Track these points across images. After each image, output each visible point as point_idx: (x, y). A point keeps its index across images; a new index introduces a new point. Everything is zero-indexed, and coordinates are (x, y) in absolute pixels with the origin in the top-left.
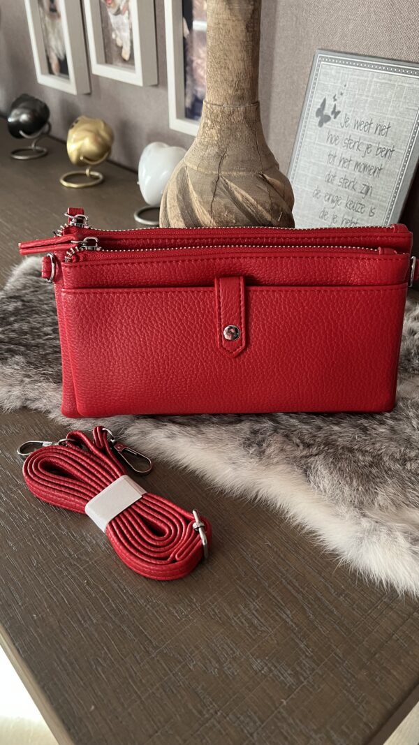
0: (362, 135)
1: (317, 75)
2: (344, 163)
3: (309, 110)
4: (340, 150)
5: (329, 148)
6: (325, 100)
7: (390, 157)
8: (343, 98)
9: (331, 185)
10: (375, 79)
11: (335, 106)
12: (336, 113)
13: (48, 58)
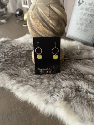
0: (90, 7)
2: (85, 15)
3: (76, 2)
5: (81, 11)
9: (81, 21)
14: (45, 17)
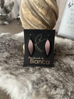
3: (67, 5)
5: (71, 12)
9: (71, 20)
14: (34, 6)
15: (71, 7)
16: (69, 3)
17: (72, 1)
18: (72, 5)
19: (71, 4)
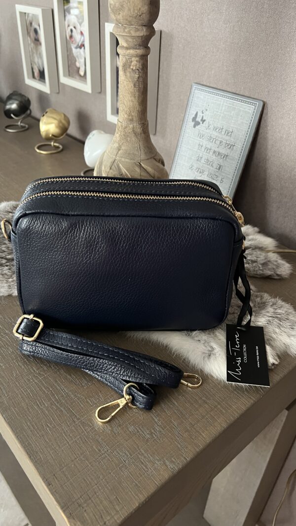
0: (218, 135)
1: (193, 97)
2: (207, 150)
3: (188, 117)
4: (205, 143)
5: (199, 141)
6: (197, 113)
7: (232, 149)
8: (207, 113)
9: (200, 163)
10: (225, 104)
11: (203, 117)
12: (203, 121)
13: (32, 69)
15: (199, 126)
16: (195, 113)
17: (203, 113)
18: (201, 122)
19: (199, 119)
